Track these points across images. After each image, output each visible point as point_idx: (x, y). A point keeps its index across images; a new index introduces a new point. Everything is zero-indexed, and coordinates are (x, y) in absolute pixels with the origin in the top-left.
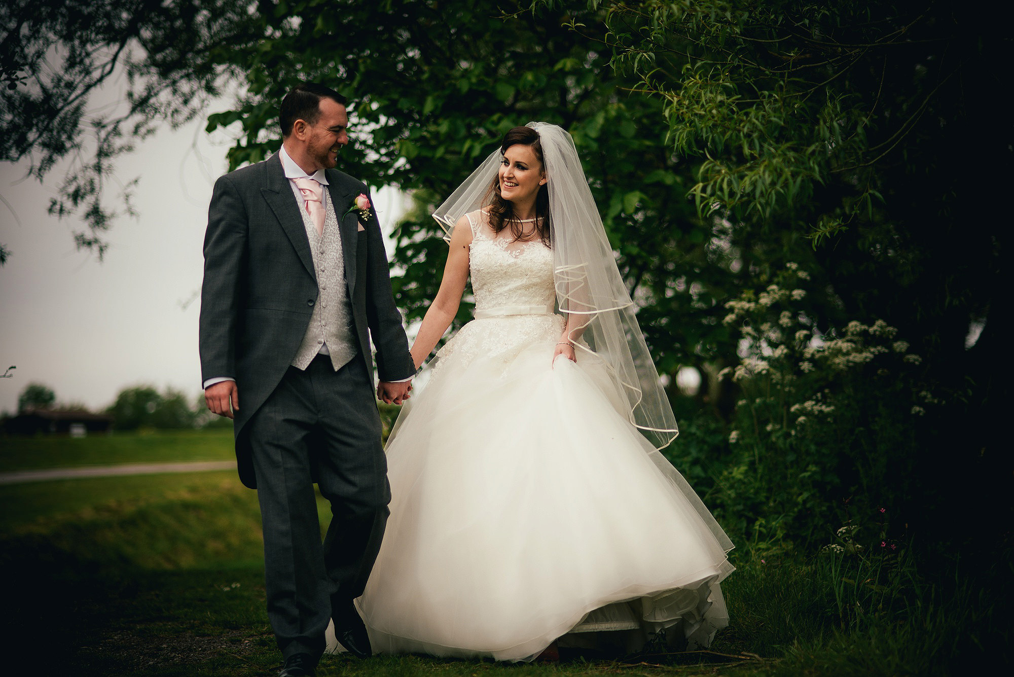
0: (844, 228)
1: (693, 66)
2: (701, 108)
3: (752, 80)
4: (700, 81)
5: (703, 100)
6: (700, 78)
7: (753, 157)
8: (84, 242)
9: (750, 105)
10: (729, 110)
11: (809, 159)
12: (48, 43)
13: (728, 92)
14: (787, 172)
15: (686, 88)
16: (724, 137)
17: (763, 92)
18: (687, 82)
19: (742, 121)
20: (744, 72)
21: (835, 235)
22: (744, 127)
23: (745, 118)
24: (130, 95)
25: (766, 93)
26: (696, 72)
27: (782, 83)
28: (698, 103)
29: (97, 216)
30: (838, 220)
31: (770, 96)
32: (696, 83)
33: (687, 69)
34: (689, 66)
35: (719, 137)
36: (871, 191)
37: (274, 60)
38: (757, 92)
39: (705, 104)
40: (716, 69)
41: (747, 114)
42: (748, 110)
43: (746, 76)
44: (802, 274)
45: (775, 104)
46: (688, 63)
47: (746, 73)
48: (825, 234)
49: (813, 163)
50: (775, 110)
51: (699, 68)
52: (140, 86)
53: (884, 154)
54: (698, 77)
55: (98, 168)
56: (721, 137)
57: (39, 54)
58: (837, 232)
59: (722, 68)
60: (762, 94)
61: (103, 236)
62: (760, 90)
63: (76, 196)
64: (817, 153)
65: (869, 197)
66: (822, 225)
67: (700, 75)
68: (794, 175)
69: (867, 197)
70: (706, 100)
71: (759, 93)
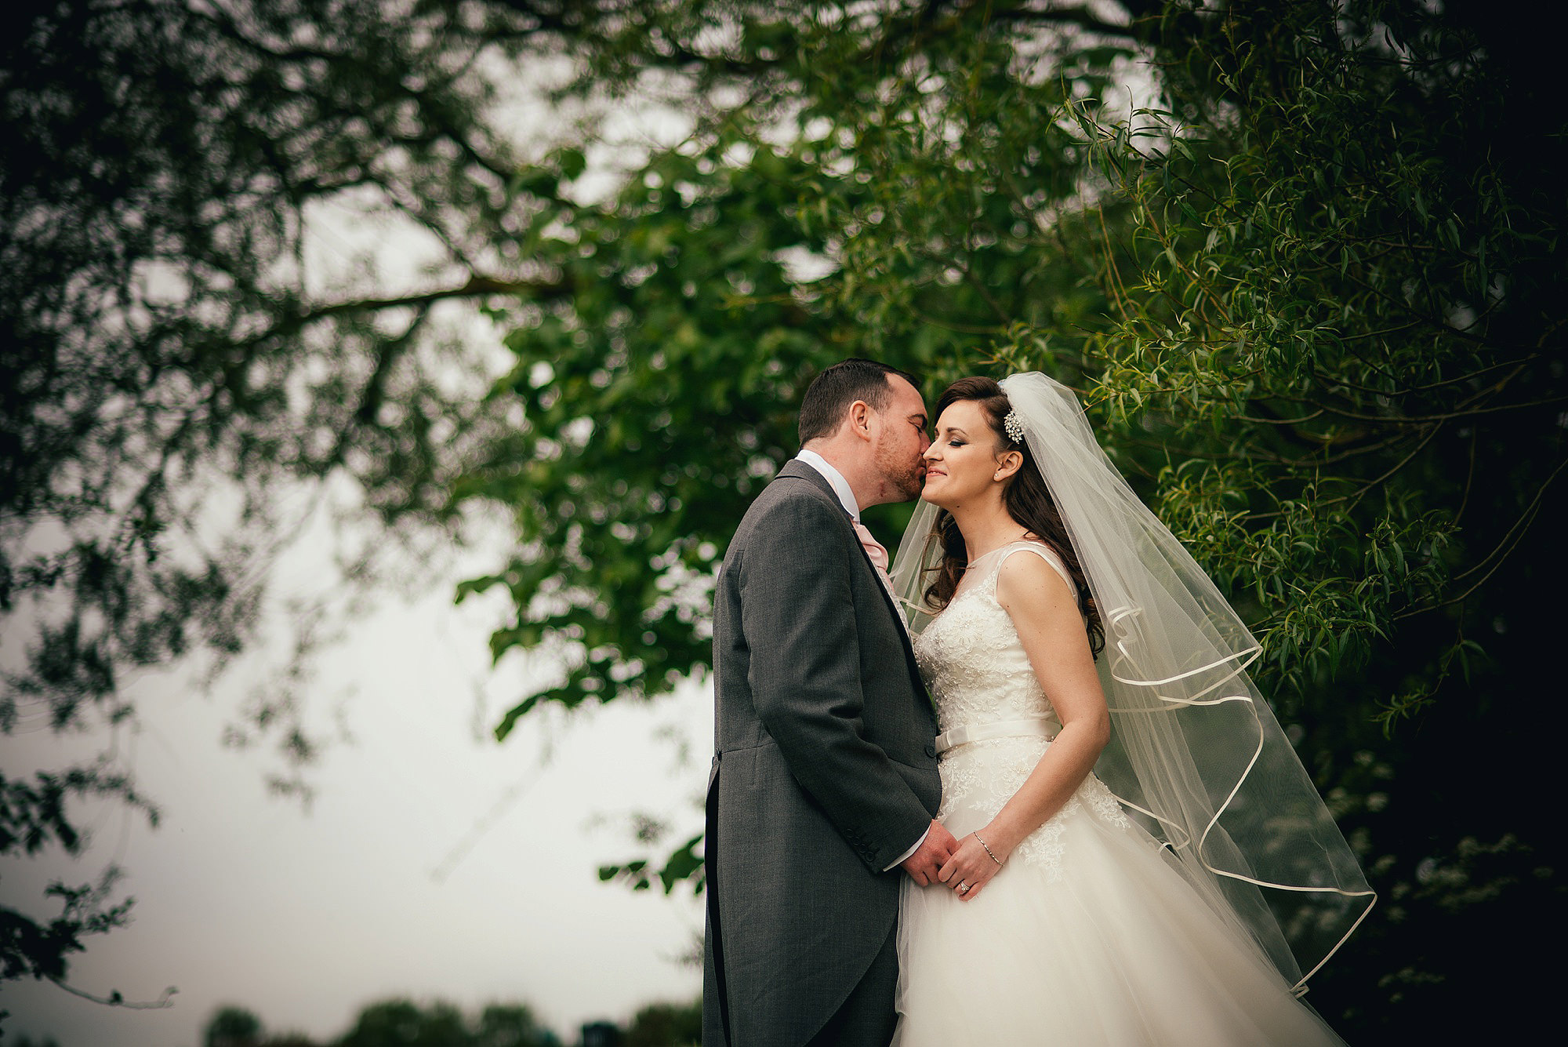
0: (1429, 702)
1: (1175, 469)
2: (1192, 533)
3: (1267, 484)
4: (1188, 492)
5: (1195, 519)
6: (1188, 487)
7: (1277, 604)
8: (280, 786)
9: (1267, 523)
10: (1235, 533)
11: (1361, 600)
12: (208, 486)
13: (1232, 505)
14: (1327, 624)
15: (1167, 503)
16: (1231, 575)
17: (1285, 502)
18: (1167, 494)
19: (1255, 550)
20: (1254, 473)
21: (1416, 712)
22: (1256, 558)
23: (1257, 545)
24: (338, 560)
25: (1291, 503)
26: (1180, 478)
27: (1311, 486)
28: (1186, 526)
29: (298, 745)
30: (1418, 690)
31: (1298, 507)
32: (1182, 496)
33: (1167, 475)
34: (1169, 470)
35: (1223, 576)
36: (1465, 642)
37: (552, 494)
38: (1275, 502)
39: (1198, 525)
40: (1212, 472)
41: (1260, 539)
42: (1261, 532)
43: (1257, 479)
44: (1382, 771)
45: (1304, 519)
46: (1166, 464)
47: (1258, 474)
48: (1401, 713)
49: (1367, 607)
50: (1305, 528)
51: (1184, 471)
52: (353, 542)
53: (1480, 583)
54: (1183, 486)
55: (295, 672)
56: (1227, 575)
57: (196, 506)
58: (1418, 709)
59: (1219, 469)
60: (1284, 505)
61: (309, 774)
62: (1281, 500)
63: (265, 717)
64: (1371, 590)
65: (1462, 650)
66: (1395, 701)
67: (1187, 482)
68: (1338, 628)
69: (1459, 651)
70: (1199, 520)
71: (1280, 504)
